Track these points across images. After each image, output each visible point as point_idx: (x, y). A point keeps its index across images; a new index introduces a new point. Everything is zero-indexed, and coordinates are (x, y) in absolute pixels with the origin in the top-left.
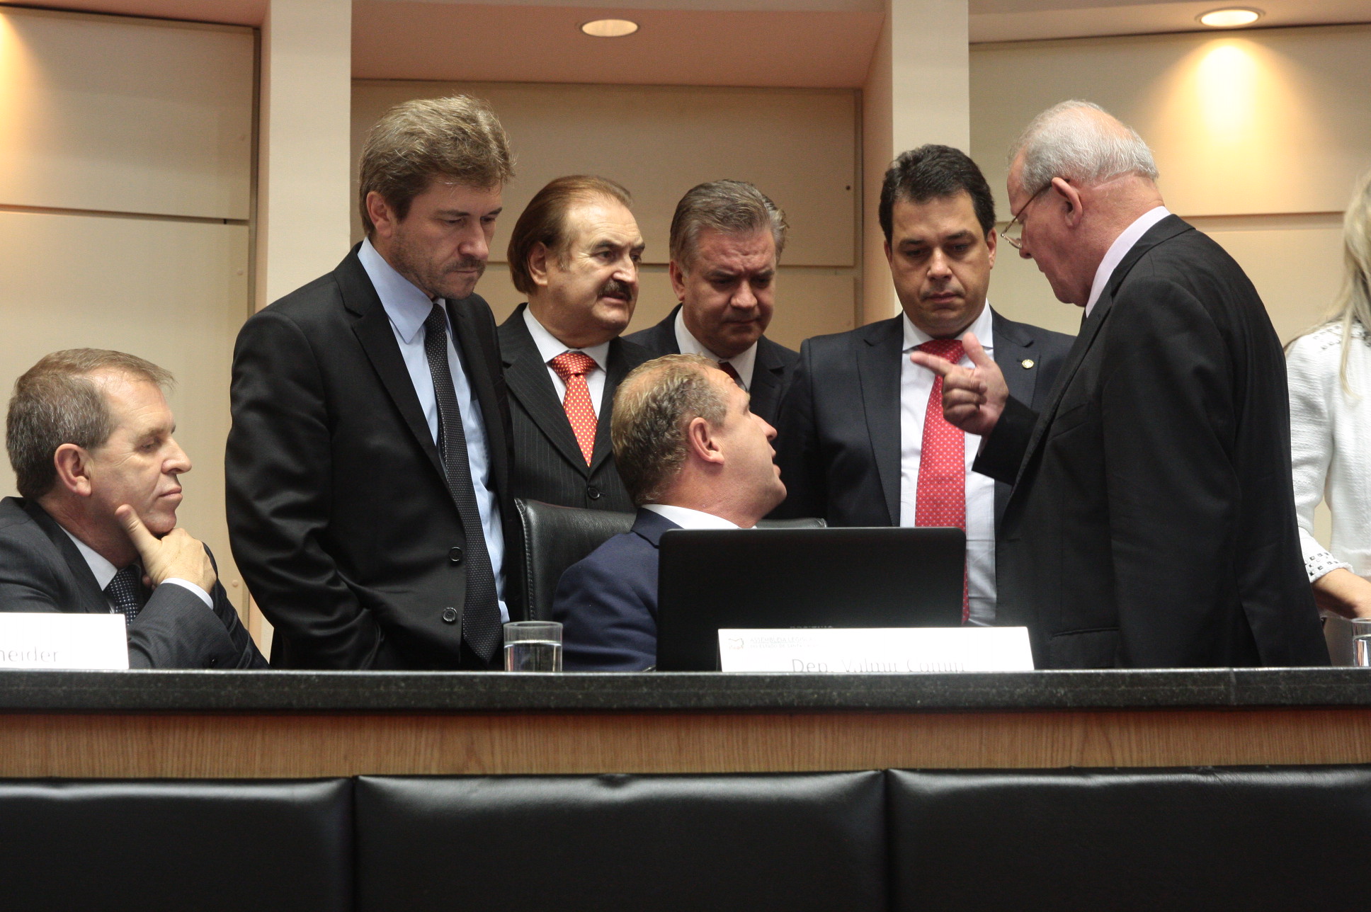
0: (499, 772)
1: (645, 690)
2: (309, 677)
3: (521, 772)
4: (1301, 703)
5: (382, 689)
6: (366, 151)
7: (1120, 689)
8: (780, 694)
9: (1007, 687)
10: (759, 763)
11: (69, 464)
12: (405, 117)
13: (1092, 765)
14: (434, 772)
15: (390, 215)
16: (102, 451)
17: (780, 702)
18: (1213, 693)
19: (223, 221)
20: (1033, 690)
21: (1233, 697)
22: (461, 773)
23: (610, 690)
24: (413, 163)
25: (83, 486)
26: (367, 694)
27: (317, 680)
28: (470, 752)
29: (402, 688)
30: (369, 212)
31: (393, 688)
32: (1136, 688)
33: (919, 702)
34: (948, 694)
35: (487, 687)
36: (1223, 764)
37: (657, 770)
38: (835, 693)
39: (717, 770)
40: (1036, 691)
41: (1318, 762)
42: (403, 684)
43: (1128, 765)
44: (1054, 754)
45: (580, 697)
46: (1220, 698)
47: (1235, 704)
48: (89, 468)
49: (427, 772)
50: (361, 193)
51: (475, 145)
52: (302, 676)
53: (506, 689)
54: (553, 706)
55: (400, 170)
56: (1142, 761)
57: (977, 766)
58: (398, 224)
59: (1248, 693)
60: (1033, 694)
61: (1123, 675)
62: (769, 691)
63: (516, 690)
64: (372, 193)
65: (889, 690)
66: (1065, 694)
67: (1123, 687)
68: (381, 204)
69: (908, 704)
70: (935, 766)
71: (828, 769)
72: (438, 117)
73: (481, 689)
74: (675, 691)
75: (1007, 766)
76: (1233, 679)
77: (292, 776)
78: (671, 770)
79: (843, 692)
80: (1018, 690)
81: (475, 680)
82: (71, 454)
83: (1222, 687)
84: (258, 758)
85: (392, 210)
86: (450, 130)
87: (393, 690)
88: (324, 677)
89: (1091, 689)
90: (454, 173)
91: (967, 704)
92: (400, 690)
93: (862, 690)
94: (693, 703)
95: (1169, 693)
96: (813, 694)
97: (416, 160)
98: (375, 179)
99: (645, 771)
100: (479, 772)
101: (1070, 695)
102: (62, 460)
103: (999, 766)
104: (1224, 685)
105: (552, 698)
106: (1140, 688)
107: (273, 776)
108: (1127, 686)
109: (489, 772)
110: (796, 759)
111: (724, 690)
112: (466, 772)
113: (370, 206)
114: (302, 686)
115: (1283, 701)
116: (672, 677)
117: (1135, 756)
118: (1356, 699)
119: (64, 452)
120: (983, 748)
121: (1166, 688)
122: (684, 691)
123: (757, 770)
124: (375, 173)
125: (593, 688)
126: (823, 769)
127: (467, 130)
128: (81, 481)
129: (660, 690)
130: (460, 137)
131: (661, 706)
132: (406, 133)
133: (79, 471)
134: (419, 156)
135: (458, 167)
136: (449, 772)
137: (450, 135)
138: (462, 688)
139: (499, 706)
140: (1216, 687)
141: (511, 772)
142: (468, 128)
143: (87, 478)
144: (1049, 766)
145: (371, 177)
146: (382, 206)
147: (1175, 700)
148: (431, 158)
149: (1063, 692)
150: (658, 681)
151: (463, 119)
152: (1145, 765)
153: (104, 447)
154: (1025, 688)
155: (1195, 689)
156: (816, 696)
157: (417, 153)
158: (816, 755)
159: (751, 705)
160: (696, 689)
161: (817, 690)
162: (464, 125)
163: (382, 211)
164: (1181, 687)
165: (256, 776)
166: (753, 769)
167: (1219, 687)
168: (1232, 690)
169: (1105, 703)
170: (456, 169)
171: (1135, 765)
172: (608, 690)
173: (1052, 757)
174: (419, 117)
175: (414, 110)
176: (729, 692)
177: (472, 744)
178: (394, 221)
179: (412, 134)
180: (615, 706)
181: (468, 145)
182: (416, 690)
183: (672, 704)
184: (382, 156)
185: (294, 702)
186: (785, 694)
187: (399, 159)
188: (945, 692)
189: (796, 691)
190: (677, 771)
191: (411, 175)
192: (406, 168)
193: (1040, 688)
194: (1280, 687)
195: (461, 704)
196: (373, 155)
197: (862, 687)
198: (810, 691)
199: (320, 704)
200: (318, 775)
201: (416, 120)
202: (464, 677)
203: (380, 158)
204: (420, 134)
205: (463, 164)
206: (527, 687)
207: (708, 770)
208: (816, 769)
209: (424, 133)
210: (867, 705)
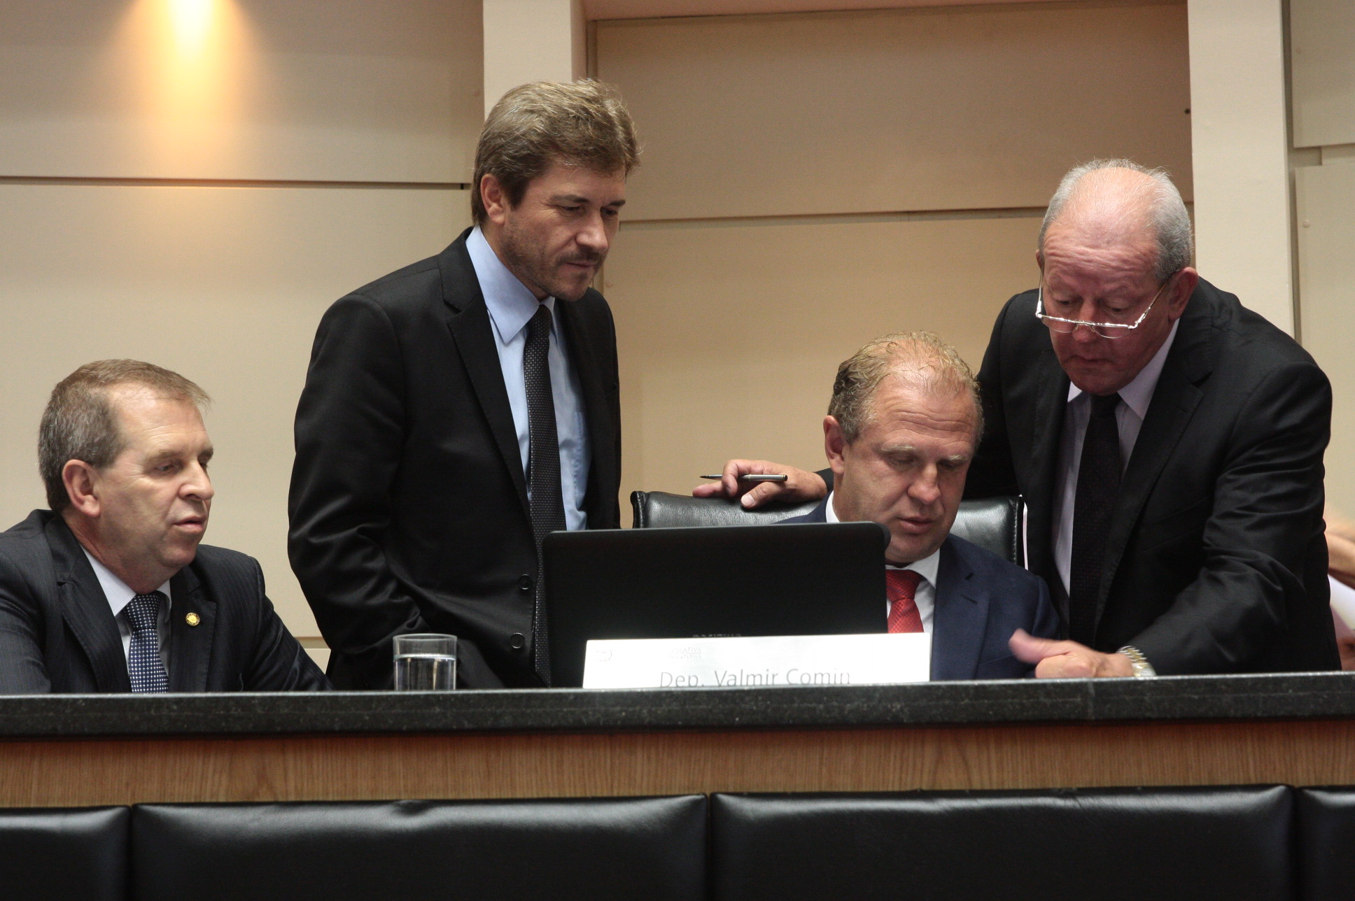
0: (292, 798)
1: (438, 710)
2: (75, 700)
3: (316, 799)
4: (1169, 716)
5: (152, 712)
6: (483, 133)
7: (963, 703)
8: (586, 713)
9: (837, 701)
10: (575, 787)
11: (77, 481)
12: (526, 96)
13: (945, 787)
14: (222, 799)
15: (503, 201)
16: (111, 472)
17: (585, 721)
18: (1067, 706)
19: (460, 186)
20: (865, 705)
21: (1090, 711)
22: (251, 800)
23: (400, 711)
24: (532, 142)
25: (90, 507)
26: (137, 718)
27: (83, 704)
28: (262, 778)
29: (174, 711)
30: (482, 196)
31: (165, 712)
32: (981, 701)
33: (737, 719)
34: (769, 710)
35: (266, 708)
36: (1095, 785)
37: (463, 796)
38: (645, 711)
39: (529, 796)
40: (869, 706)
41: (1205, 782)
42: (175, 707)
43: (987, 787)
44: (903, 776)
45: (367, 718)
46: (1076, 712)
47: (1093, 718)
48: (97, 488)
49: (214, 800)
50: (475, 176)
51: (598, 126)
52: (68, 700)
53: (286, 711)
54: (337, 728)
55: (517, 149)
56: (1003, 783)
57: (816, 789)
58: (512, 210)
59: (1109, 706)
60: (865, 709)
61: (966, 688)
62: (572, 709)
63: (297, 712)
64: (487, 175)
65: (705, 707)
66: (901, 709)
67: (966, 701)
68: (496, 189)
69: (725, 722)
70: (770, 790)
71: (651, 793)
72: (562, 96)
73: (260, 711)
74: (472, 710)
75: (849, 789)
76: (1092, 691)
77: (70, 805)
78: (478, 795)
79: (654, 709)
80: (848, 705)
81: (253, 702)
82: (81, 470)
83: (1079, 699)
84: (35, 787)
85: (506, 196)
86: (573, 109)
87: (165, 713)
88: (91, 700)
89: (930, 703)
90: (574, 154)
91: (791, 722)
92: (172, 714)
93: (675, 706)
94: (490, 723)
95: (1017, 707)
96: (621, 711)
97: (535, 138)
98: (490, 161)
99: (451, 796)
100: (271, 799)
101: (906, 710)
102: (70, 478)
103: (841, 789)
104: (1081, 697)
105: (337, 720)
106: (986, 701)
107: (51, 805)
108: (970, 700)
109: (281, 799)
110: (616, 784)
111: (524, 709)
112: (257, 800)
113: (484, 191)
114: (68, 711)
115: (1148, 714)
116: (468, 695)
117: (994, 776)
118: (1232, 711)
119: (72, 468)
120: (824, 770)
121: (1016, 701)
122: (480, 710)
123: (573, 795)
124: (491, 155)
125: (381, 708)
126: (645, 793)
127: (591, 110)
128: (89, 500)
129: (454, 710)
130: (583, 116)
131: (455, 727)
132: (527, 111)
133: (87, 489)
134: (539, 134)
135: (579, 148)
136: (237, 800)
137: (572, 113)
138: (239, 710)
139: (279, 729)
140: (1071, 700)
141: (305, 799)
142: (592, 108)
143: (96, 498)
144: (897, 789)
145: (486, 160)
146: (497, 191)
147: (1025, 714)
148: (551, 137)
149: (899, 706)
150: (452, 700)
151: (587, 100)
152: (1006, 787)
153: (112, 468)
154: (856, 703)
155: (1048, 701)
156: (624, 714)
157: (536, 131)
158: (638, 779)
159: (553, 725)
160: (493, 708)
161: (625, 708)
162: (586, 105)
163: (497, 197)
164: (1032, 700)
165: (33, 805)
166: (569, 793)
167: (1075, 700)
168: (1091, 704)
169: (946, 719)
170: (577, 149)
171: (995, 787)
172: (398, 710)
173: (901, 779)
174: (540, 95)
175: (537, 89)
176: (528, 711)
177: (264, 768)
178: (508, 208)
179: (532, 112)
180: (405, 728)
181: (591, 126)
182: (189, 713)
183: (467, 725)
184: (500, 136)
185: (59, 727)
186: (590, 713)
187: (517, 138)
188: (767, 707)
189: (603, 709)
190: (485, 796)
191: (528, 154)
192: (522, 148)
193: (874, 703)
194: (1145, 698)
195: (238, 728)
196: (490, 136)
197: (674, 703)
198: (618, 708)
199: (86, 730)
200: (97, 804)
201: (537, 98)
202: (241, 698)
203: (495, 138)
204: (539, 112)
205: (585, 145)
206: (309, 709)
207: (519, 795)
208: (638, 793)
209: (545, 110)
210: (680, 723)
